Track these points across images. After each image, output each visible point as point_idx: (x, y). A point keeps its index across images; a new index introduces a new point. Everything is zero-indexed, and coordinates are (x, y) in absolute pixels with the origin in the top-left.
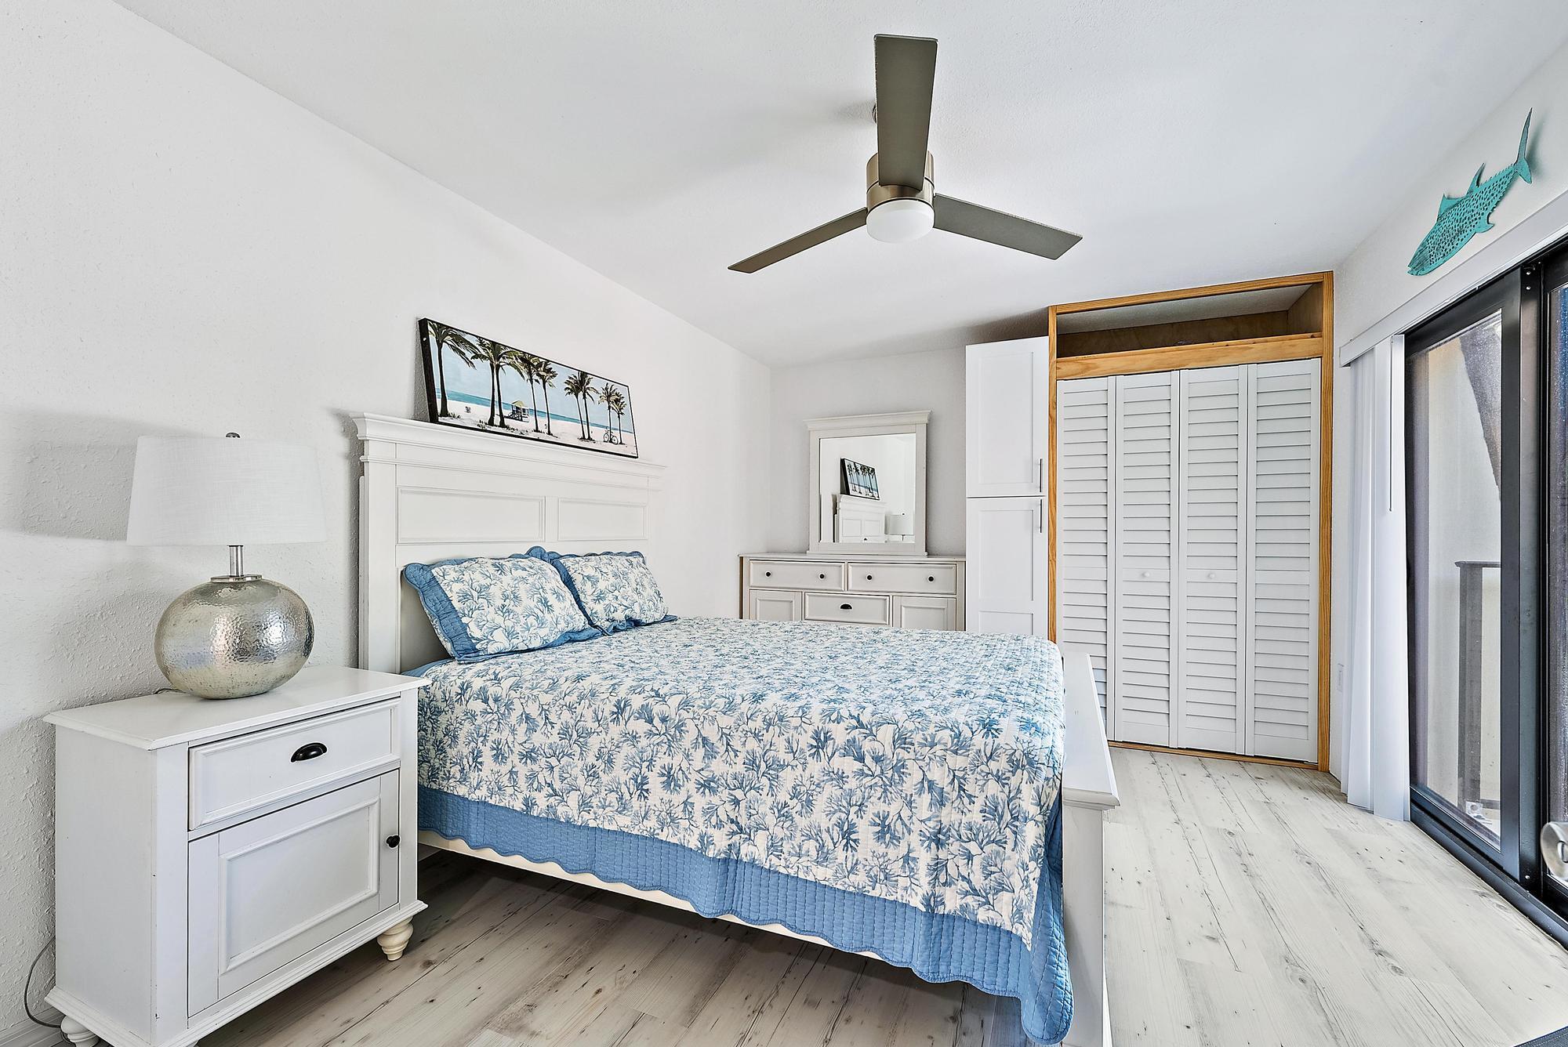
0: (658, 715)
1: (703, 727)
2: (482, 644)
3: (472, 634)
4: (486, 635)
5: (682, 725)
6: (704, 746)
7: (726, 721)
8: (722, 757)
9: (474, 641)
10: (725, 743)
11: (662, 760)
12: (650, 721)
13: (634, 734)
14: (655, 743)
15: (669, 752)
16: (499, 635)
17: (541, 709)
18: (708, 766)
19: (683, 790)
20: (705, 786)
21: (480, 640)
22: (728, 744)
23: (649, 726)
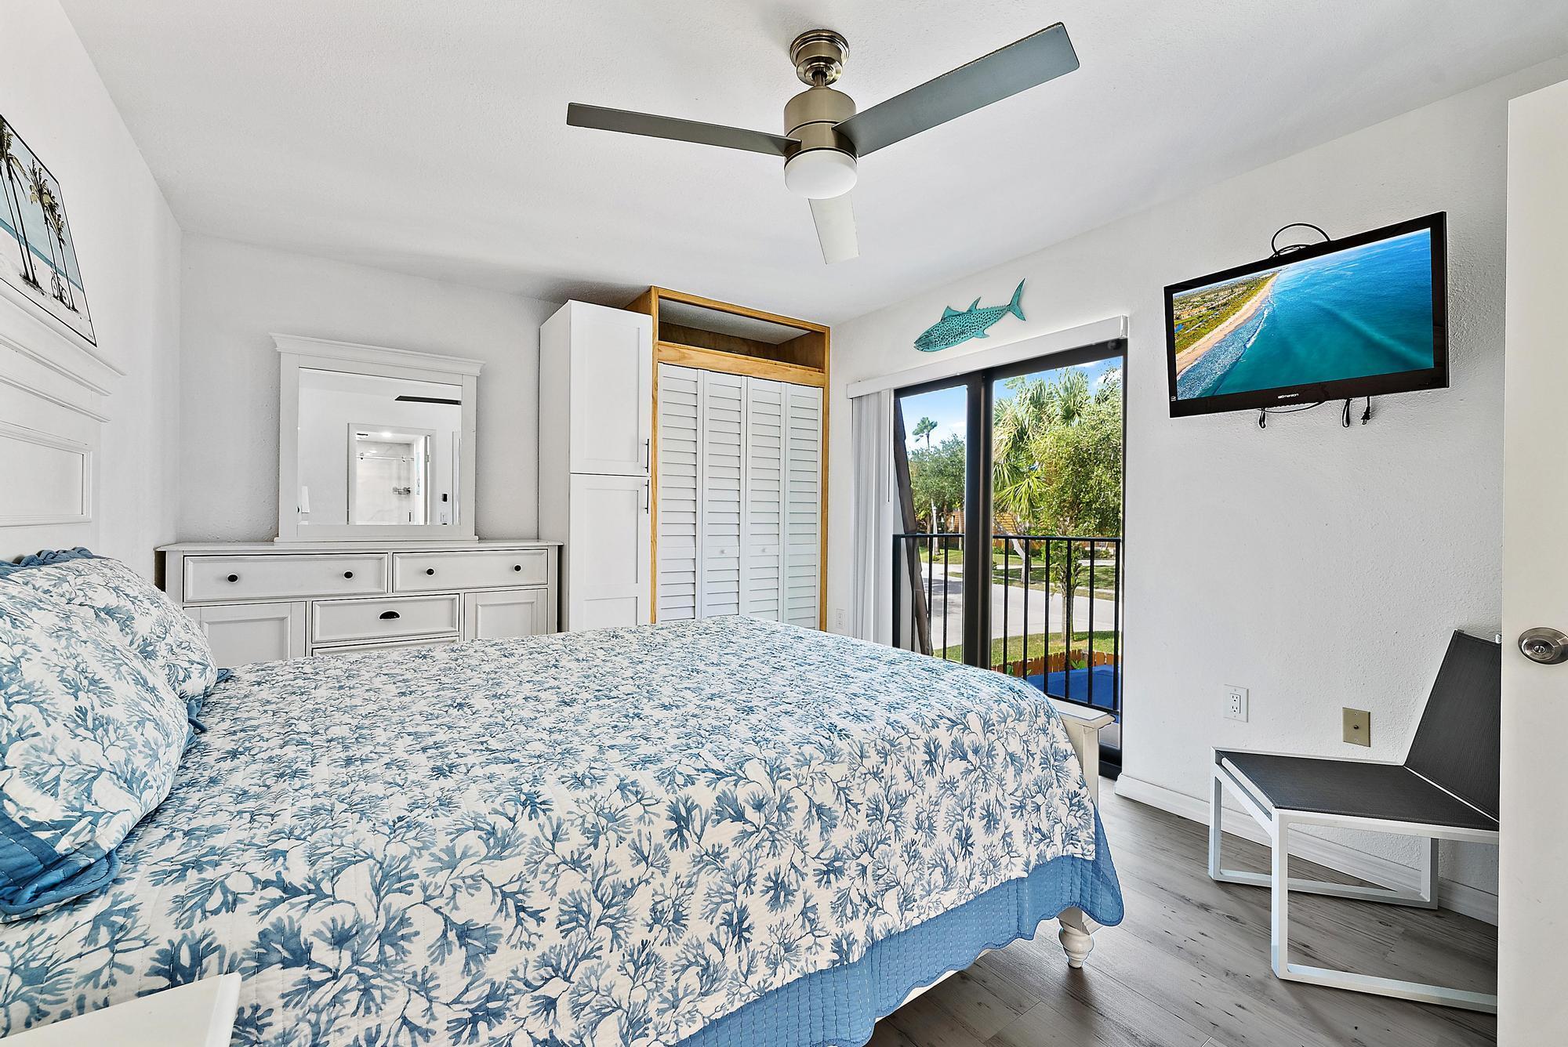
0: (748, 803)
1: (815, 792)
2: (77, 834)
3: (33, 816)
4: (77, 804)
5: (787, 802)
6: (819, 818)
7: (837, 772)
8: (842, 820)
9: (43, 835)
10: (844, 801)
11: (767, 867)
12: (740, 816)
13: (716, 850)
14: (752, 847)
15: (774, 852)
16: (107, 793)
17: (499, 899)
18: (828, 842)
19: (799, 895)
20: (827, 873)
21: (63, 826)
22: (848, 801)
23: (739, 826)
